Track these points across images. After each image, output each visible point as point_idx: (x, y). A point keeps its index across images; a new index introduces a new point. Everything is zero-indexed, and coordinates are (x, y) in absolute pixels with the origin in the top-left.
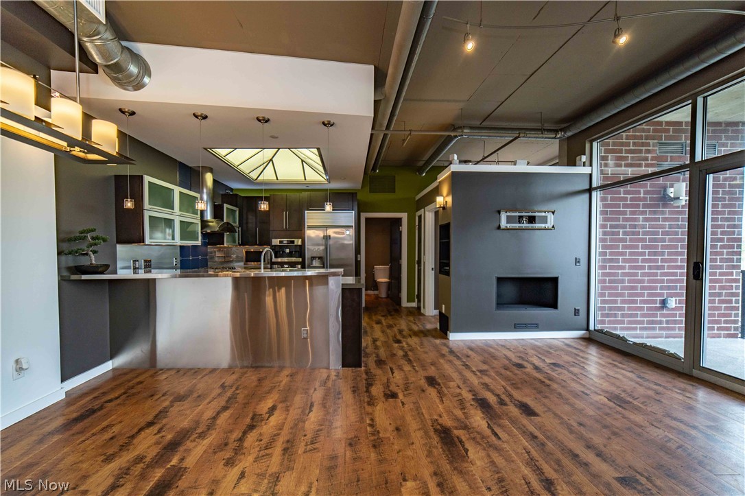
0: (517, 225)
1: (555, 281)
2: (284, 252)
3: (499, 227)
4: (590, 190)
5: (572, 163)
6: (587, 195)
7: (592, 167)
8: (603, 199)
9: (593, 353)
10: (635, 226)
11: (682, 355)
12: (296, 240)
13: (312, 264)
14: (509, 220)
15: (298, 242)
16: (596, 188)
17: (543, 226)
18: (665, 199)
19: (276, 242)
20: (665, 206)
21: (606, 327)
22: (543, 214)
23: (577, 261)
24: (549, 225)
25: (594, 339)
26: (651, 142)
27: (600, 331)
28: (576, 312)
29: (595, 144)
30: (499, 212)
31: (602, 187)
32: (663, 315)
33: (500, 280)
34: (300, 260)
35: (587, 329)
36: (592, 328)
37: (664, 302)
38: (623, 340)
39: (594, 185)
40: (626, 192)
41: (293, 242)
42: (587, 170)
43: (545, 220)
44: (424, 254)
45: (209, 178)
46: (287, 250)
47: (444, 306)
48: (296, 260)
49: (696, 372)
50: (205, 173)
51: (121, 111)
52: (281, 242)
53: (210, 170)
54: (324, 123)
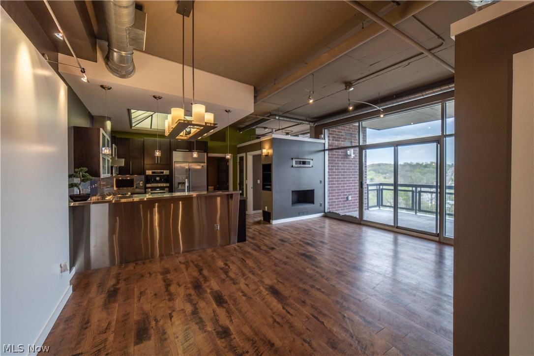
0: (299, 165)
1: (313, 191)
2: (155, 180)
3: (292, 166)
4: (324, 150)
5: (318, 138)
6: (323, 153)
7: (325, 141)
8: (329, 154)
9: (327, 221)
10: (338, 166)
11: (358, 217)
12: (165, 171)
13: (178, 187)
14: (296, 163)
15: (166, 172)
16: (327, 150)
17: (308, 166)
18: (347, 156)
19: (149, 172)
20: (347, 158)
21: (331, 210)
22: (309, 160)
23: (321, 182)
24: (310, 166)
25: (328, 216)
26: (343, 131)
27: (330, 212)
28: (321, 204)
29: (326, 130)
30: (292, 159)
31: (329, 150)
32: (347, 203)
33: (293, 192)
34: (168, 185)
35: (325, 212)
36: (326, 211)
37: (347, 198)
38: (338, 214)
40: (336, 152)
41: (163, 173)
42: (323, 141)
43: (309, 163)
44: (246, 179)
45: (108, 124)
46: (158, 179)
47: (266, 207)
48: (165, 185)
49: (362, 222)
50: (106, 121)
51: (102, 87)
52: (153, 173)
53: (109, 119)
54: (226, 111)
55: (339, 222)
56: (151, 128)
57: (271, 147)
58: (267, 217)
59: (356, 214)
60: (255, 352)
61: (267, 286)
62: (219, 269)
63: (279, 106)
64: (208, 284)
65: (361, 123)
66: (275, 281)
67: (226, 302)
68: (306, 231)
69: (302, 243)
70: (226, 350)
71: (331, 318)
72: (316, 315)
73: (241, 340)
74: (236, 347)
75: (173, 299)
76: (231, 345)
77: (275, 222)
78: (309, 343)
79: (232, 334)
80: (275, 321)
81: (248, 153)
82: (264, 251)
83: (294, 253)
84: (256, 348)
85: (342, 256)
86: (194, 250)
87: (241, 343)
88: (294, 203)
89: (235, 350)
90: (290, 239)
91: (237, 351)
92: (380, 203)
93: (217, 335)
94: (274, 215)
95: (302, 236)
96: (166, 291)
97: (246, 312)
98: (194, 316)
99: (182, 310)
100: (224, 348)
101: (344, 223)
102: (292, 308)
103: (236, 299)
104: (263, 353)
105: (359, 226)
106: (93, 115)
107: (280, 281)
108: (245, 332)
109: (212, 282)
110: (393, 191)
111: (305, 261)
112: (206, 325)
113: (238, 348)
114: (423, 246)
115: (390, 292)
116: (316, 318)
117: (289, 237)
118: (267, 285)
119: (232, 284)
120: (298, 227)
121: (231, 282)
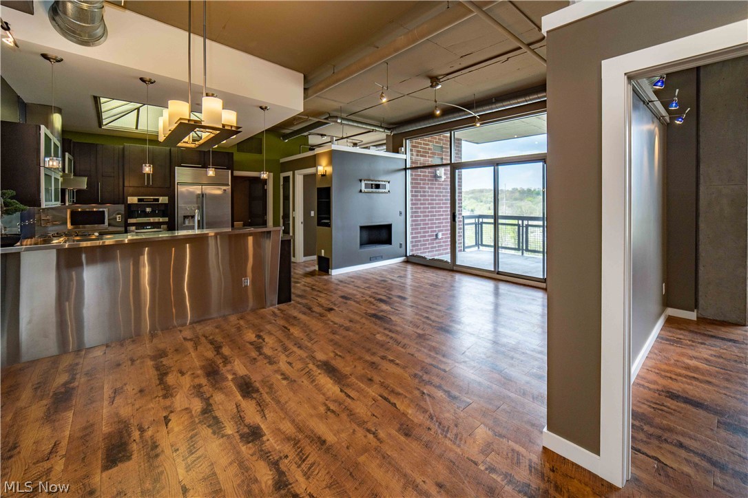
0: (371, 190)
1: (389, 226)
2: (144, 211)
3: (361, 191)
4: (406, 169)
5: (397, 152)
6: (404, 172)
7: (406, 156)
8: (412, 175)
9: (410, 268)
10: (424, 192)
11: (449, 261)
12: (161, 198)
13: (184, 223)
14: (367, 186)
15: (163, 200)
16: (409, 169)
17: (384, 190)
18: (436, 177)
19: (133, 200)
20: (436, 180)
21: (415, 253)
22: (384, 183)
23: (401, 213)
24: (386, 190)
25: (411, 261)
26: (430, 143)
27: (413, 256)
28: (401, 244)
29: (407, 141)
30: (361, 181)
31: (411, 168)
32: (437, 243)
33: (362, 228)
34: (166, 219)
35: (406, 256)
36: (408, 255)
37: (437, 235)
38: (424, 258)
39: (408, 167)
40: (421, 172)
41: (158, 200)
42: (403, 156)
43: (384, 187)
44: (294, 210)
45: (57, 120)
46: (148, 210)
47: (323, 251)
48: (161, 220)
49: (455, 268)
50: (52, 113)
51: (45, 56)
52: (139, 200)
53: (59, 111)
54: (261, 108)
55: (425, 268)
56: (137, 128)
57: (331, 163)
58: (325, 265)
59: (447, 257)
60: (298, 454)
61: (319, 363)
62: (247, 344)
63: (341, 105)
64: (229, 367)
65: (452, 132)
66: (332, 355)
67: (257, 391)
68: (379, 284)
69: (372, 300)
70: (255, 458)
71: (406, 397)
72: (386, 395)
73: (277, 441)
74: (270, 452)
75: (172, 396)
76: (262, 450)
77: (336, 273)
78: (374, 434)
79: (265, 435)
80: (329, 409)
81: (296, 172)
82: (317, 313)
83: (360, 315)
84: (299, 450)
85: (425, 315)
86: (209, 319)
87: (278, 445)
88: (362, 244)
89: (268, 457)
90: (355, 295)
91: (271, 457)
92: (479, 243)
93: (241, 438)
94: (334, 262)
95: (373, 290)
96: (160, 384)
97: (286, 402)
98: (206, 415)
99: (186, 409)
100: (252, 455)
101: (432, 270)
102: (353, 389)
103: (272, 384)
104: (308, 455)
105: (450, 273)
106: (26, 101)
107: (339, 353)
108: (285, 429)
109: (236, 363)
110: (493, 226)
111: (376, 324)
112: (225, 427)
113: (273, 453)
114: (527, 295)
115: (484, 356)
116: (386, 399)
117: (355, 292)
118: (320, 361)
119: (267, 364)
120: (368, 277)
121: (265, 361)
